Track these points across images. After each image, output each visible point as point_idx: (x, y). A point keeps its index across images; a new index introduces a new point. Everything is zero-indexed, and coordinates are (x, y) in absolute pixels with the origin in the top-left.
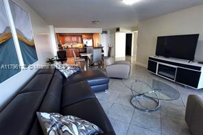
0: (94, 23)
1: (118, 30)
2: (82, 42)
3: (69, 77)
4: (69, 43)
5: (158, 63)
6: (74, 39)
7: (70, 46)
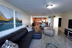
0: (44, 14)
1: (55, 17)
2: (42, 21)
3: (29, 32)
4: (38, 21)
5: (69, 32)
6: (39, 19)
7: (38, 22)
